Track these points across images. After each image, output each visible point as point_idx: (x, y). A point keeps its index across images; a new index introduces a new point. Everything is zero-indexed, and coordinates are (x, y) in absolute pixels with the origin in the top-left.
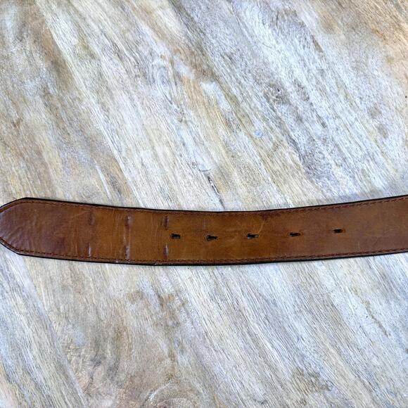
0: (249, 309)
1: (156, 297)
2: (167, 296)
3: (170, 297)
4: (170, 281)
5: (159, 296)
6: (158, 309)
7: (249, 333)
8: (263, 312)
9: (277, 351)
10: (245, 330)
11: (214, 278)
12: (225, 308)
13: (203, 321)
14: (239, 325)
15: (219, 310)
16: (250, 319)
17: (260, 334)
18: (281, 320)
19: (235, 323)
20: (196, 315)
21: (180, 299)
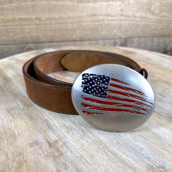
0: (105, 140)
1: (47, 143)
2: (54, 142)
3: (56, 142)
4: (55, 134)
5: (48, 142)
6: (48, 148)
7: (109, 151)
8: (115, 140)
9: (131, 158)
10: (106, 150)
11: (82, 130)
12: (91, 142)
13: (79, 150)
14: (101, 148)
15: (88, 143)
16: (108, 145)
17: (117, 151)
18: (127, 142)
19: (99, 148)
20: (73, 148)
21: (62, 142)
